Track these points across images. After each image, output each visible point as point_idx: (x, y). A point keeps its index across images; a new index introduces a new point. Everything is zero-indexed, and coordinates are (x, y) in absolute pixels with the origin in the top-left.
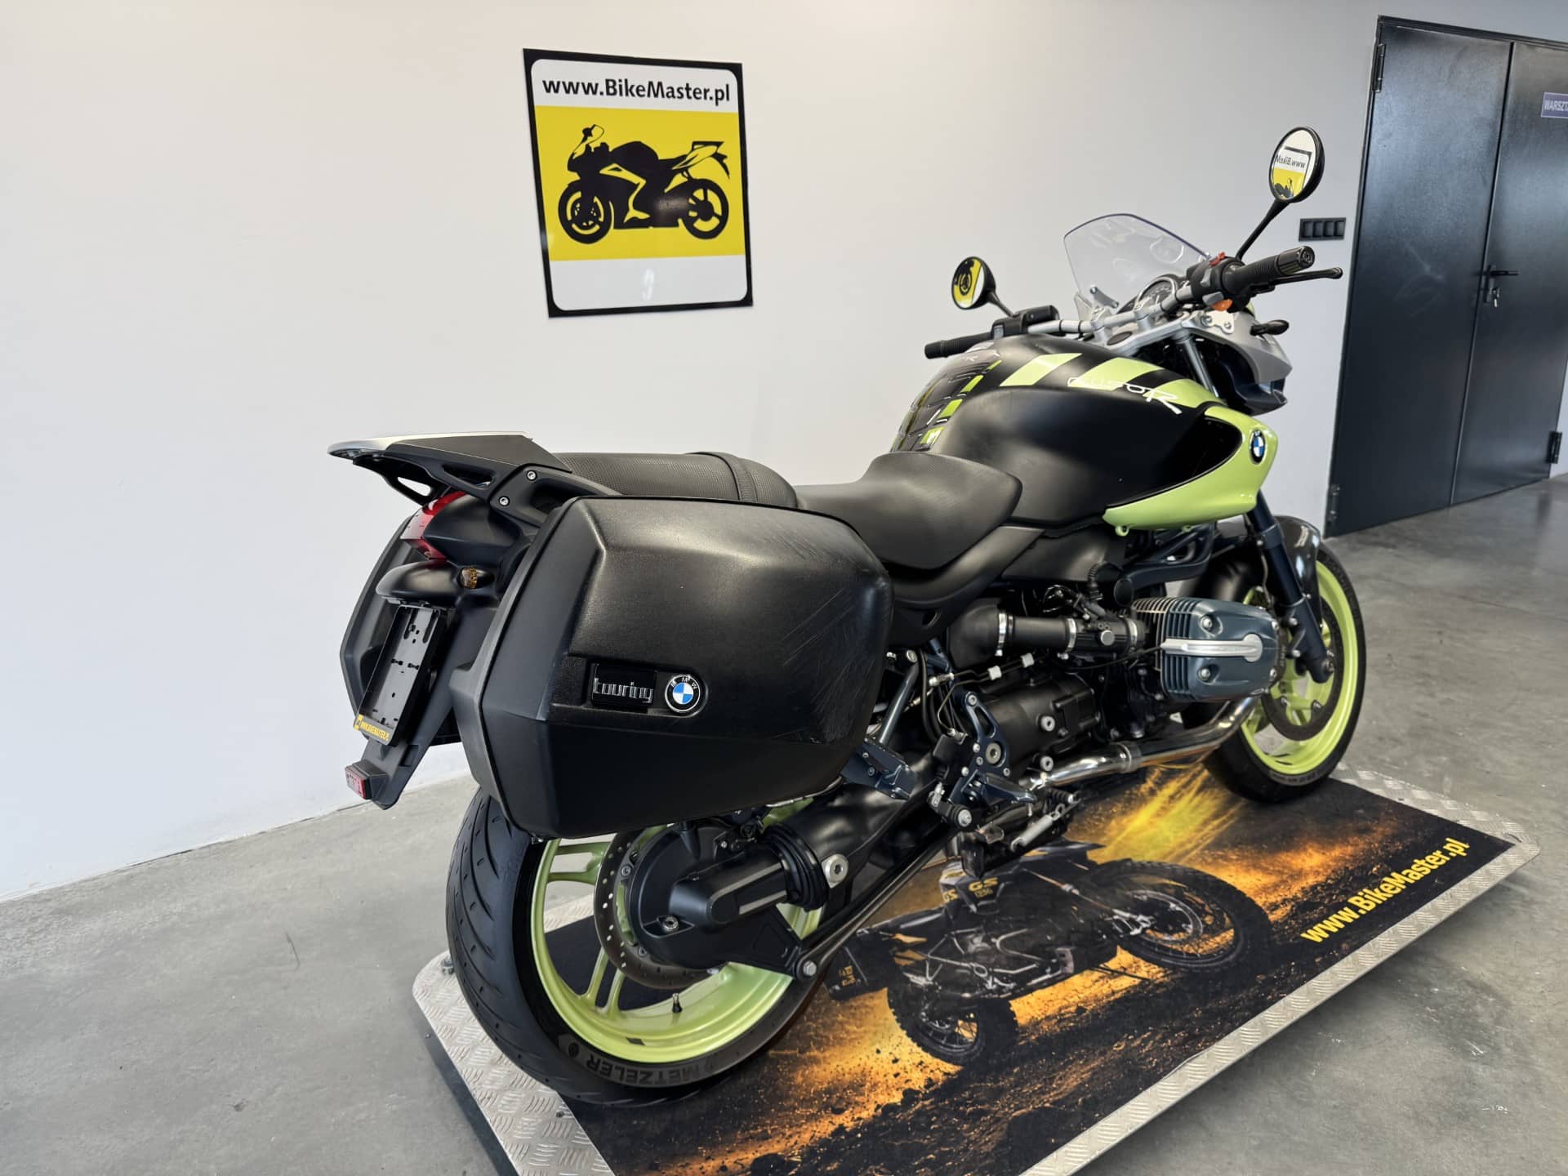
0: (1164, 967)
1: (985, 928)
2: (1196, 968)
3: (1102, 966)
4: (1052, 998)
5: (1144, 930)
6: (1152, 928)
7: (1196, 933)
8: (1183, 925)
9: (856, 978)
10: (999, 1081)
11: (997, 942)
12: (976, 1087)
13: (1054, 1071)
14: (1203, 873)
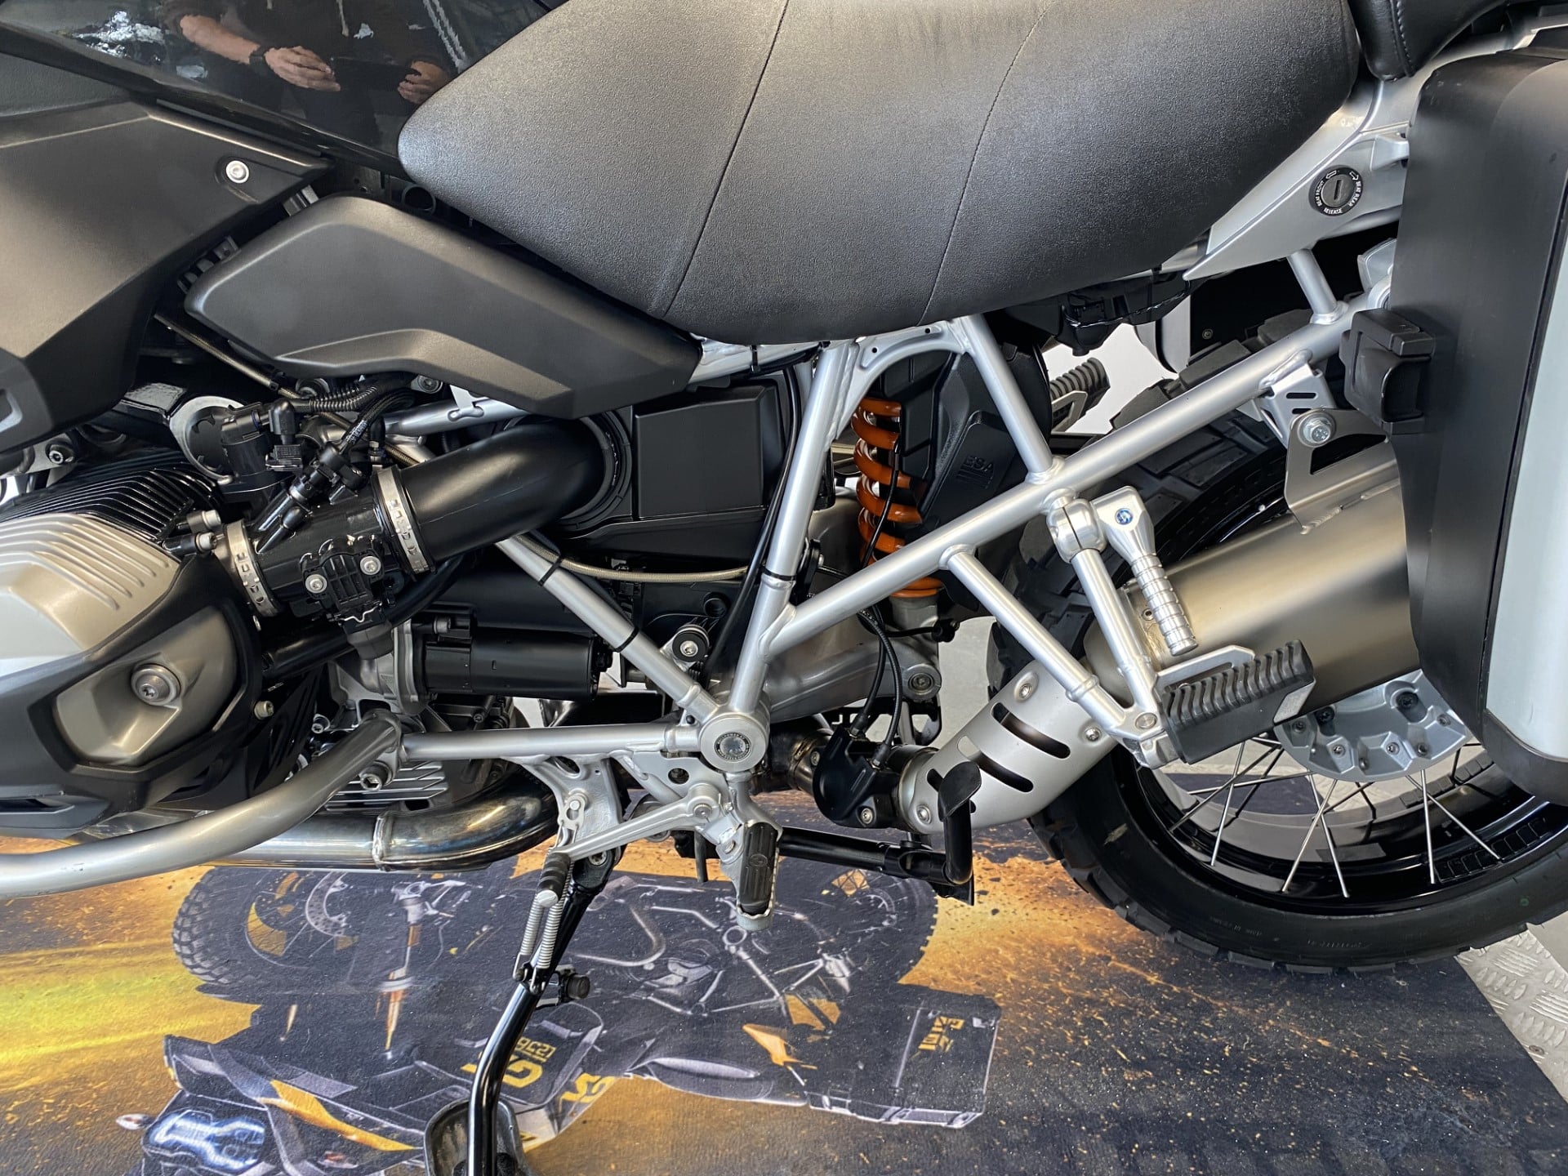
1: (636, 987)
9: (932, 1023)
11: (649, 961)
14: (184, 910)
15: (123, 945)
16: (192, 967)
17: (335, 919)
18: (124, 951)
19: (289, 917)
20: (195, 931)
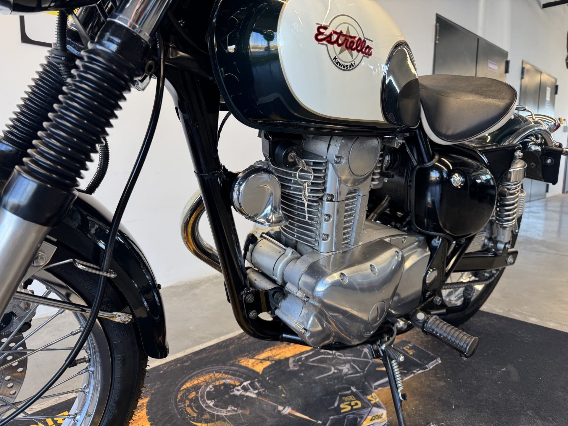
3: (273, 362)
5: (240, 385)
6: (235, 386)
7: (207, 386)
8: (212, 390)
11: (333, 370)
17: (229, 409)
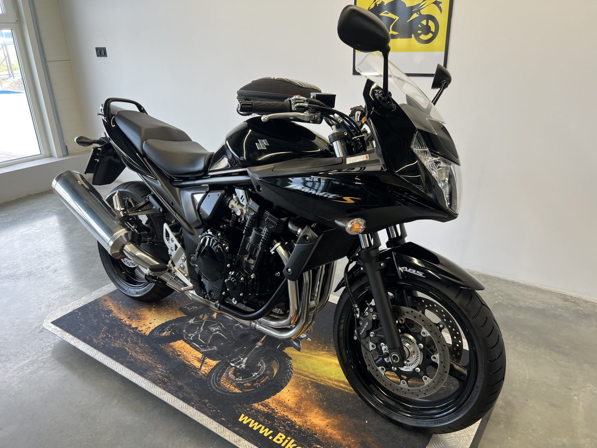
0: (208, 373)
1: (224, 330)
2: (210, 382)
4: (185, 348)
5: (236, 367)
10: (140, 343)
12: (139, 339)
13: (146, 353)
14: (288, 382)
15: (303, 377)
16: (291, 365)
17: (260, 365)
18: (303, 375)
19: (268, 370)
20: (288, 374)
